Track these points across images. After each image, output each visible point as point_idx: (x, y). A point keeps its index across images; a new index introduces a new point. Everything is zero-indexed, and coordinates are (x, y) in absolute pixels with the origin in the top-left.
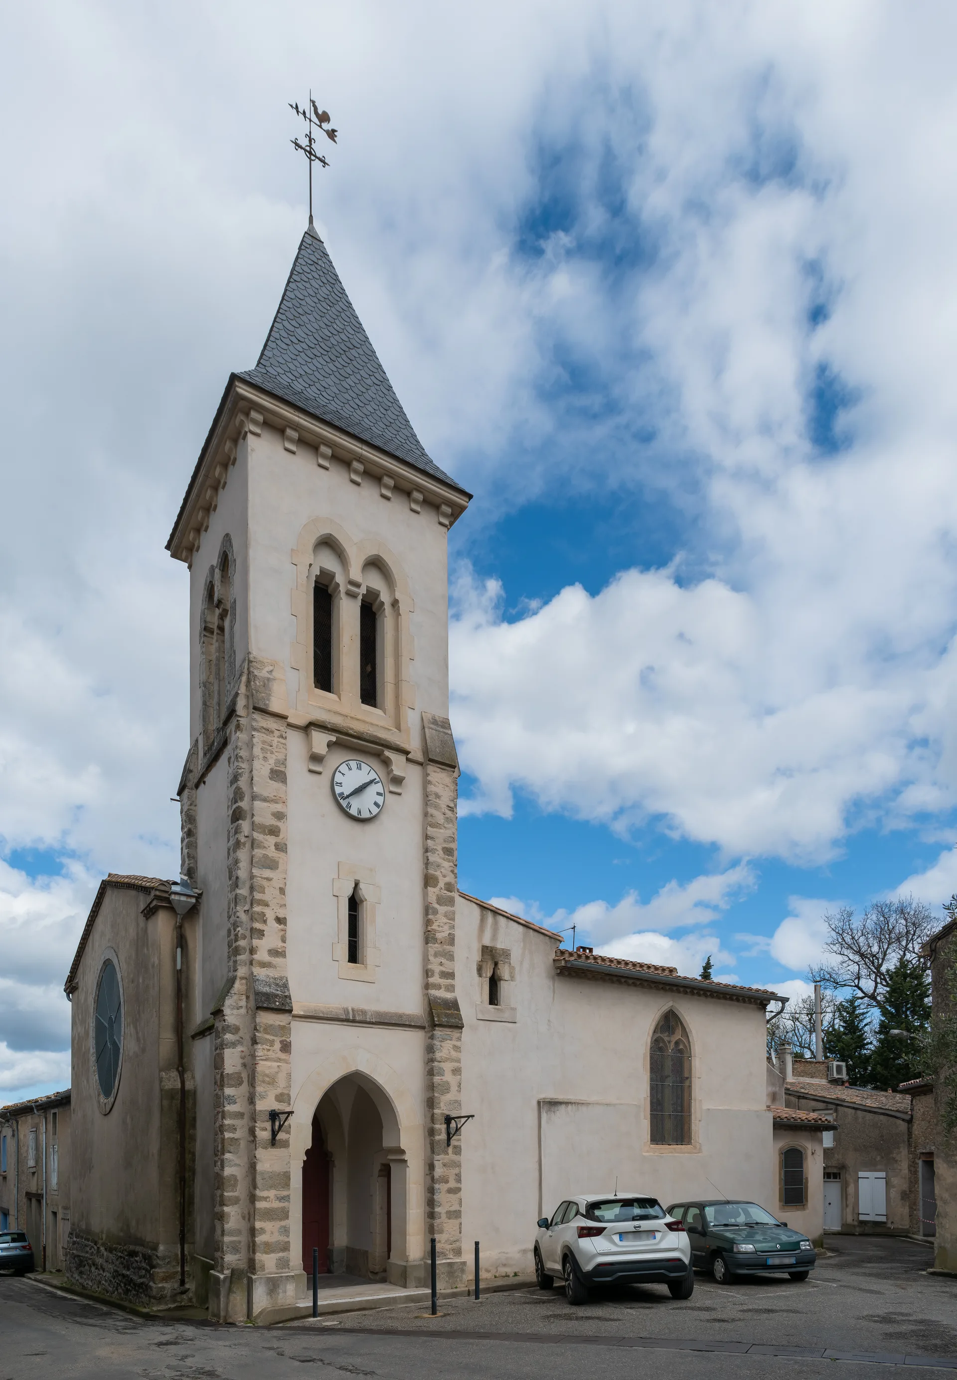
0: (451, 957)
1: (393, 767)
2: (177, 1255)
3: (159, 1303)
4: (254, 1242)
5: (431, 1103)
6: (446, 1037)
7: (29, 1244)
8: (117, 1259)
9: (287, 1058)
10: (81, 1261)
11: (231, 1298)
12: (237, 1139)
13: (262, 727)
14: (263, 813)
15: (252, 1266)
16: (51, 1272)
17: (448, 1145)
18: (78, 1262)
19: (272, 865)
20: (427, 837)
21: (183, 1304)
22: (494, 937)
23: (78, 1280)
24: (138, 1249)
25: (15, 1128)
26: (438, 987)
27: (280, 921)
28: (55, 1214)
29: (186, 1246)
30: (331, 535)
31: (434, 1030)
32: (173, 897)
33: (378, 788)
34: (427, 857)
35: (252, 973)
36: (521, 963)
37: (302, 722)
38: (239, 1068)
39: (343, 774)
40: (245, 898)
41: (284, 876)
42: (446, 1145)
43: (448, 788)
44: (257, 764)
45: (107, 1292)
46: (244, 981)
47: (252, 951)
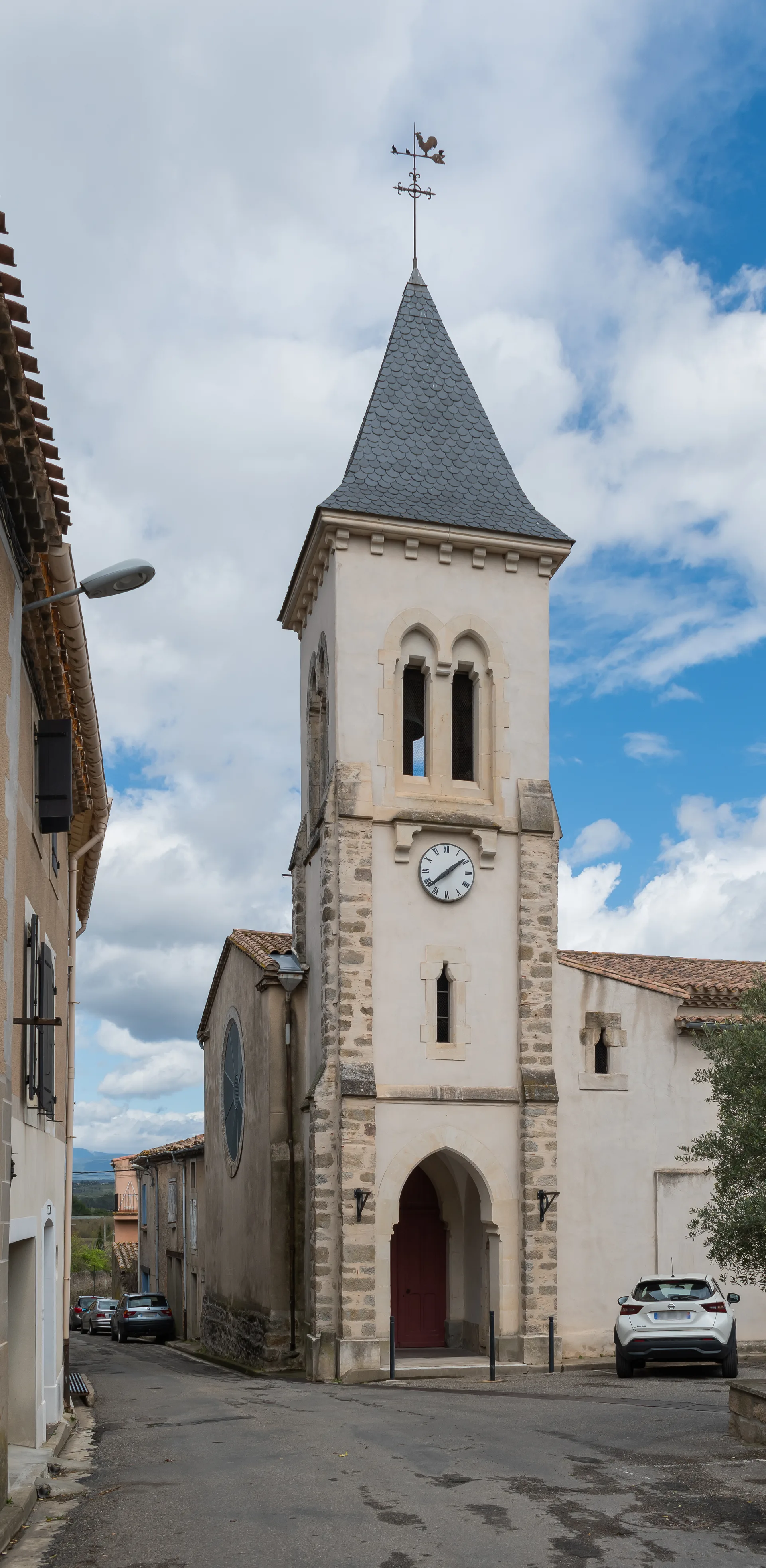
0: (547, 1029)
1: (483, 845)
2: (287, 1320)
3: (272, 1366)
4: (342, 1309)
5: (523, 1178)
6: (539, 1112)
7: (169, 1308)
8: (241, 1324)
9: (371, 1140)
10: (213, 1327)
11: (321, 1359)
12: (327, 1215)
13: (348, 832)
14: (348, 912)
15: (341, 1330)
16: (191, 1340)
17: (542, 1220)
18: (211, 1327)
19: (357, 959)
20: (521, 909)
21: (293, 1367)
22: (601, 1002)
23: (211, 1346)
24: (256, 1314)
25: (155, 1175)
26: (533, 1061)
27: (366, 1011)
28: (195, 1275)
29: (296, 1313)
30: (419, 623)
31: (526, 1105)
32: (281, 976)
33: (468, 867)
34: (521, 929)
35: (339, 1062)
36: (634, 1026)
37: (387, 817)
38: (329, 1149)
39: (429, 860)
40: (334, 991)
41: (370, 968)
42: (539, 1220)
43: (545, 855)
44: (342, 867)
45: (234, 1357)
46: (333, 1069)
47: (340, 1041)
